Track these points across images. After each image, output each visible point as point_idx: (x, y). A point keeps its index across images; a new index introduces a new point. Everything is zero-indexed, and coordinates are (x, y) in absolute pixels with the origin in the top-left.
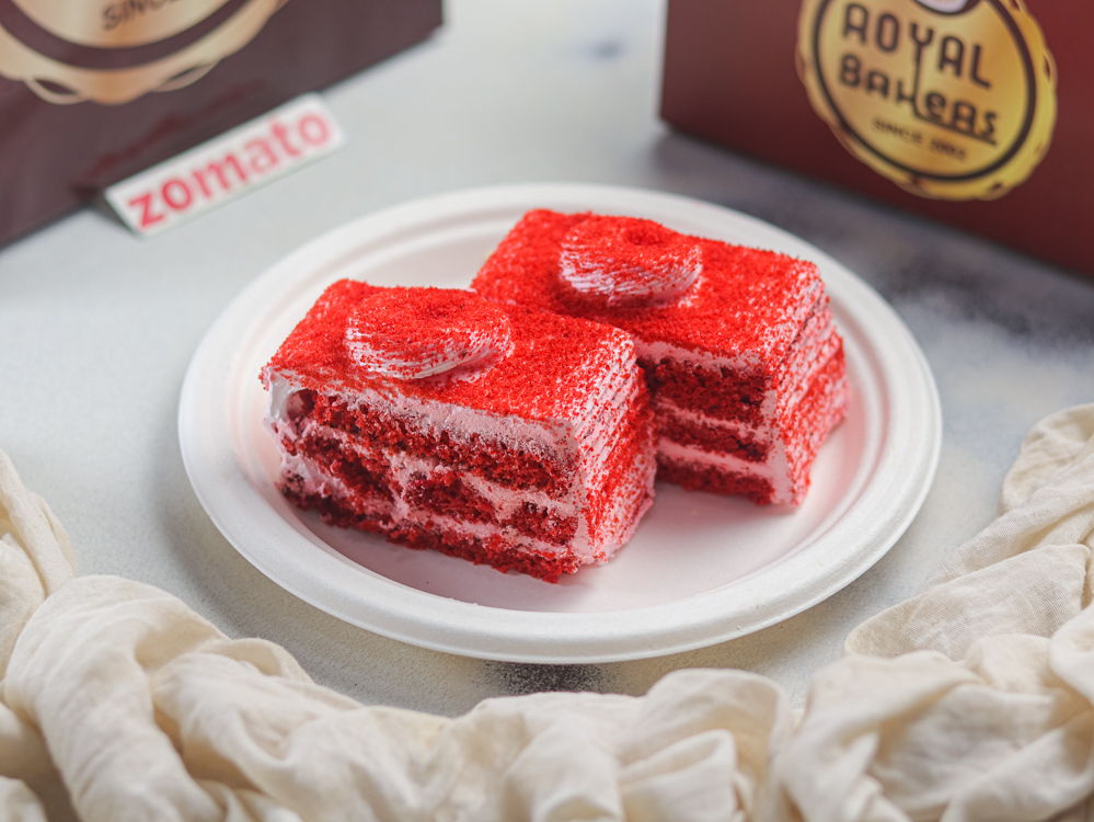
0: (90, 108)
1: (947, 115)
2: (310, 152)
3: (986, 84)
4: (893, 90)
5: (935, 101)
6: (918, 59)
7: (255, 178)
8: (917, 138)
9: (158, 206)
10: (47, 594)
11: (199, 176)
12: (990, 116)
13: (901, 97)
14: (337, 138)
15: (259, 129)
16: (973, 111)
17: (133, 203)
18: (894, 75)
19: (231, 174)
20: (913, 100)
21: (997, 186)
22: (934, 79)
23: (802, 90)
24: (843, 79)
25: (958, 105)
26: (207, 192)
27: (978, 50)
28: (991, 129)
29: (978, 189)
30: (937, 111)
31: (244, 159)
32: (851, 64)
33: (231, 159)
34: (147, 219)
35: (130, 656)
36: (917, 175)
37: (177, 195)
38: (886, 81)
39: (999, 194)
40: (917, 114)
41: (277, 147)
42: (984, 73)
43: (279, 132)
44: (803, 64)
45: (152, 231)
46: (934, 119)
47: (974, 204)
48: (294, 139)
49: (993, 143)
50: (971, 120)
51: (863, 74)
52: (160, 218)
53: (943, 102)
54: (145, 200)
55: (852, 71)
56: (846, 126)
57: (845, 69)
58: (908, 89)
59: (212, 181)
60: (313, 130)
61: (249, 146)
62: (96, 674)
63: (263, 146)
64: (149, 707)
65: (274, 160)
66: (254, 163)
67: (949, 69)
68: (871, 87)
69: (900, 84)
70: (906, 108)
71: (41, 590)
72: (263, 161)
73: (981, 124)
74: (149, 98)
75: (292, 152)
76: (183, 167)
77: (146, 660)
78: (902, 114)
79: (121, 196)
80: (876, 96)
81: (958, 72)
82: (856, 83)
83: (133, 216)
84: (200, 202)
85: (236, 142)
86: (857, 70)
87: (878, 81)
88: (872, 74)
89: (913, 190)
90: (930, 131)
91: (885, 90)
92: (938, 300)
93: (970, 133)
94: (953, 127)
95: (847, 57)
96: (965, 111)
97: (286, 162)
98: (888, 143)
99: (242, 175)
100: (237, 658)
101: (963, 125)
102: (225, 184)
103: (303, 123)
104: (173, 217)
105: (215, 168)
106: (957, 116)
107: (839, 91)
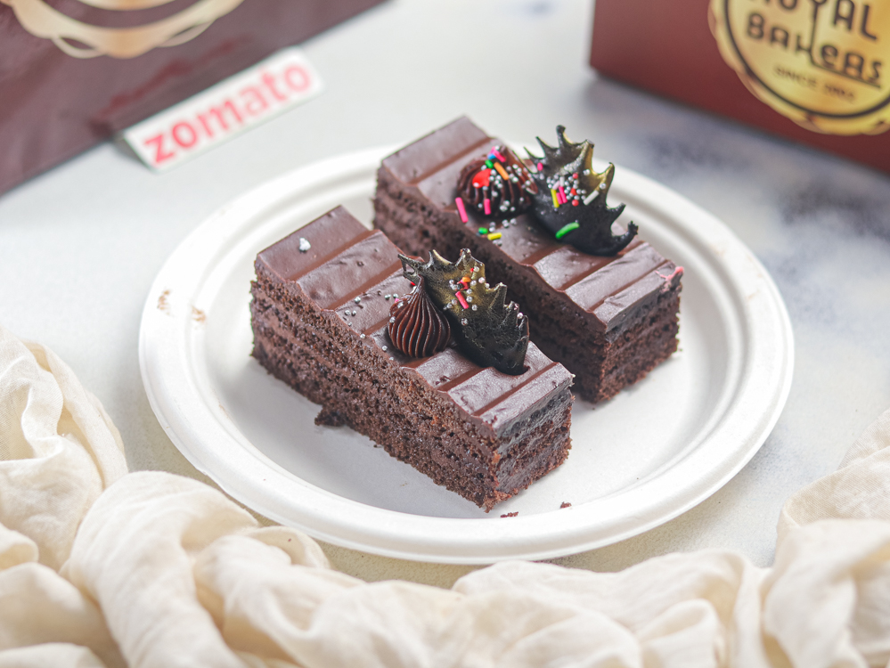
0: (106, 61)
1: (839, 63)
2: (295, 97)
3: (873, 38)
4: (792, 42)
5: (829, 52)
6: (815, 16)
7: (250, 120)
8: (812, 82)
9: (169, 145)
10: (104, 487)
11: (202, 119)
12: (876, 64)
13: (799, 48)
14: (317, 85)
15: (251, 78)
16: (862, 60)
17: (148, 142)
18: (793, 31)
19: (229, 117)
20: (809, 51)
21: (881, 123)
22: (829, 32)
23: (713, 42)
24: (749, 33)
25: (848, 55)
26: (210, 133)
27: (867, 9)
28: (877, 75)
29: (865, 125)
30: (830, 60)
31: (240, 103)
32: (756, 20)
33: (228, 104)
34: (161, 157)
35: (175, 543)
36: (812, 114)
37: (185, 135)
38: (787, 35)
39: (882, 129)
40: (813, 62)
41: (266, 93)
42: (871, 28)
43: (268, 81)
44: (715, 21)
45: (165, 166)
46: (828, 67)
47: (860, 138)
48: (281, 86)
49: (879, 87)
50: (860, 68)
51: (767, 29)
52: (171, 155)
53: (836, 52)
54: (158, 140)
55: (757, 26)
56: (751, 73)
57: (751, 24)
58: (805, 42)
59: (214, 123)
60: (297, 79)
61: (243, 92)
62: (148, 561)
63: (254, 91)
64: (192, 587)
65: (265, 105)
66: (248, 106)
67: (842, 25)
68: (773, 39)
69: (799, 38)
70: (803, 57)
71: (98, 480)
72: (256, 105)
73: (868, 71)
74: (155, 51)
75: (280, 97)
76: (189, 110)
77: (189, 545)
78: (800, 63)
79: (138, 136)
80: (778, 47)
81: (850, 27)
82: (761, 36)
83: (148, 153)
84: (204, 141)
85: (232, 89)
86: (761, 26)
87: (780, 35)
88: (774, 29)
89: (808, 127)
90: (823, 76)
91: (785, 42)
92: (832, 219)
93: (859, 78)
94: (844, 73)
95: (753, 15)
96: (854, 60)
97: (276, 106)
98: (787, 87)
99: (239, 118)
100: (268, 544)
101: (852, 72)
102: (225, 126)
103: (289, 71)
104: (182, 154)
105: (216, 112)
106: (847, 64)
107: (745, 43)
